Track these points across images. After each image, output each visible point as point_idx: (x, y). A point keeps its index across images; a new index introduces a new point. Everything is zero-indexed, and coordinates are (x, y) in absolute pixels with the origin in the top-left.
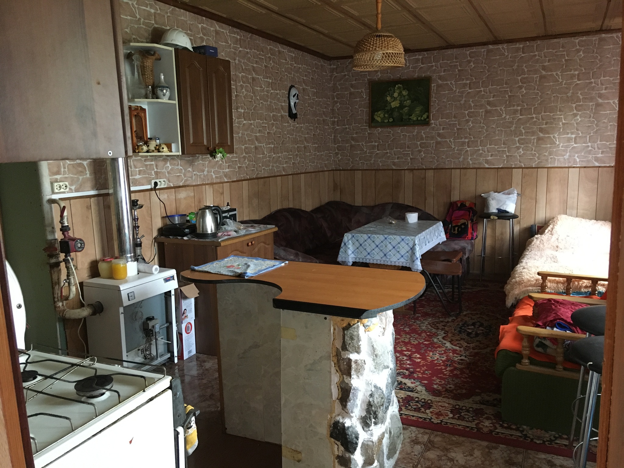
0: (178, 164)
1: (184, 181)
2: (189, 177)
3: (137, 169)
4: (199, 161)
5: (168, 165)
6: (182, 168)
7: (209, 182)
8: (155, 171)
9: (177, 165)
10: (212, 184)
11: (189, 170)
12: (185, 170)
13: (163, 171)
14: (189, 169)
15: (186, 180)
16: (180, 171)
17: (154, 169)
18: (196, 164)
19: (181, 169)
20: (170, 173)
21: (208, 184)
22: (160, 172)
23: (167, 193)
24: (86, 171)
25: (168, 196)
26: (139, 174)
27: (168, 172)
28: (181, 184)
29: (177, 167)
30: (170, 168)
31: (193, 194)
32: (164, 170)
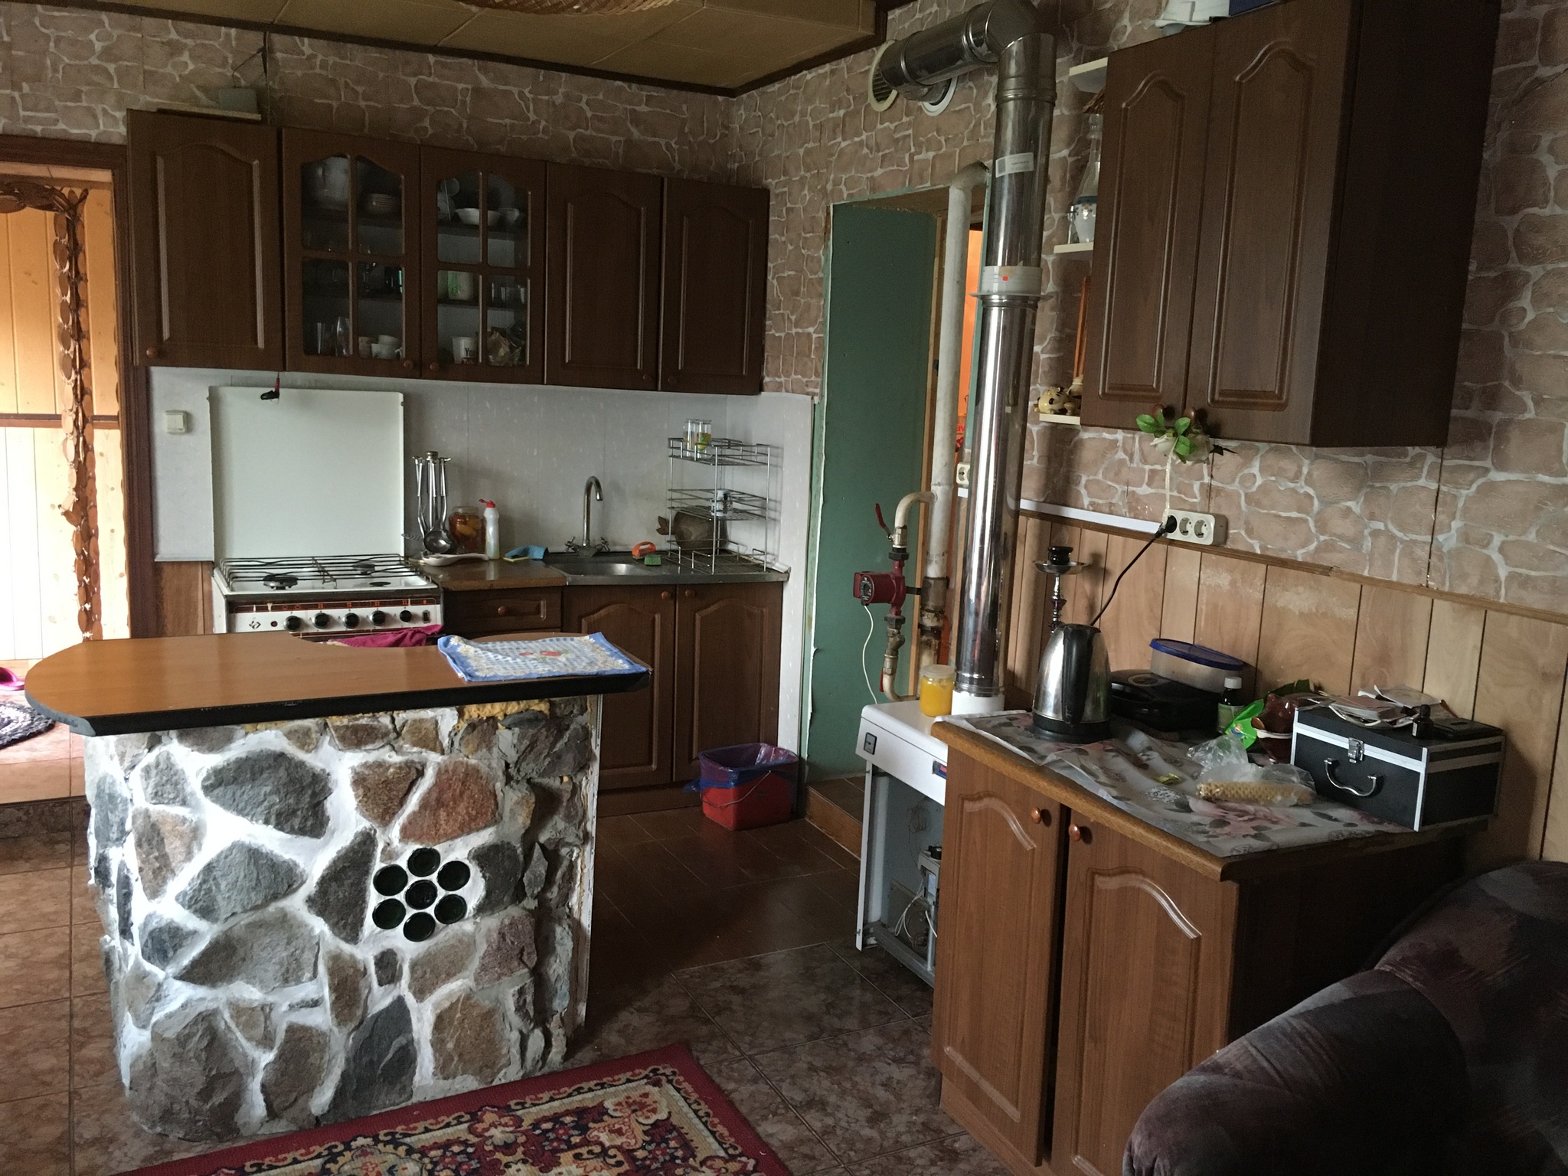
0: (1299, 472)
1: (1317, 550)
2: (1341, 537)
3: (1147, 467)
4: (1418, 477)
5: (1255, 469)
6: (1311, 492)
7: (1463, 590)
8: (1202, 485)
9: (1291, 474)
10: (1481, 605)
11: (1349, 509)
12: (1326, 503)
13: (1229, 488)
14: (1350, 504)
15: (1327, 547)
16: (1303, 503)
17: (1202, 478)
18: (1394, 487)
19: (1308, 495)
20: (1258, 504)
21: (1450, 596)
22: (1219, 491)
23: (1231, 571)
24: (1033, 449)
25: (1233, 583)
26: (1149, 484)
27: (1246, 495)
28: (1300, 555)
29: (1292, 485)
30: (1259, 481)
31: (1353, 612)
32: (1235, 486)
